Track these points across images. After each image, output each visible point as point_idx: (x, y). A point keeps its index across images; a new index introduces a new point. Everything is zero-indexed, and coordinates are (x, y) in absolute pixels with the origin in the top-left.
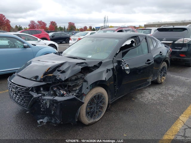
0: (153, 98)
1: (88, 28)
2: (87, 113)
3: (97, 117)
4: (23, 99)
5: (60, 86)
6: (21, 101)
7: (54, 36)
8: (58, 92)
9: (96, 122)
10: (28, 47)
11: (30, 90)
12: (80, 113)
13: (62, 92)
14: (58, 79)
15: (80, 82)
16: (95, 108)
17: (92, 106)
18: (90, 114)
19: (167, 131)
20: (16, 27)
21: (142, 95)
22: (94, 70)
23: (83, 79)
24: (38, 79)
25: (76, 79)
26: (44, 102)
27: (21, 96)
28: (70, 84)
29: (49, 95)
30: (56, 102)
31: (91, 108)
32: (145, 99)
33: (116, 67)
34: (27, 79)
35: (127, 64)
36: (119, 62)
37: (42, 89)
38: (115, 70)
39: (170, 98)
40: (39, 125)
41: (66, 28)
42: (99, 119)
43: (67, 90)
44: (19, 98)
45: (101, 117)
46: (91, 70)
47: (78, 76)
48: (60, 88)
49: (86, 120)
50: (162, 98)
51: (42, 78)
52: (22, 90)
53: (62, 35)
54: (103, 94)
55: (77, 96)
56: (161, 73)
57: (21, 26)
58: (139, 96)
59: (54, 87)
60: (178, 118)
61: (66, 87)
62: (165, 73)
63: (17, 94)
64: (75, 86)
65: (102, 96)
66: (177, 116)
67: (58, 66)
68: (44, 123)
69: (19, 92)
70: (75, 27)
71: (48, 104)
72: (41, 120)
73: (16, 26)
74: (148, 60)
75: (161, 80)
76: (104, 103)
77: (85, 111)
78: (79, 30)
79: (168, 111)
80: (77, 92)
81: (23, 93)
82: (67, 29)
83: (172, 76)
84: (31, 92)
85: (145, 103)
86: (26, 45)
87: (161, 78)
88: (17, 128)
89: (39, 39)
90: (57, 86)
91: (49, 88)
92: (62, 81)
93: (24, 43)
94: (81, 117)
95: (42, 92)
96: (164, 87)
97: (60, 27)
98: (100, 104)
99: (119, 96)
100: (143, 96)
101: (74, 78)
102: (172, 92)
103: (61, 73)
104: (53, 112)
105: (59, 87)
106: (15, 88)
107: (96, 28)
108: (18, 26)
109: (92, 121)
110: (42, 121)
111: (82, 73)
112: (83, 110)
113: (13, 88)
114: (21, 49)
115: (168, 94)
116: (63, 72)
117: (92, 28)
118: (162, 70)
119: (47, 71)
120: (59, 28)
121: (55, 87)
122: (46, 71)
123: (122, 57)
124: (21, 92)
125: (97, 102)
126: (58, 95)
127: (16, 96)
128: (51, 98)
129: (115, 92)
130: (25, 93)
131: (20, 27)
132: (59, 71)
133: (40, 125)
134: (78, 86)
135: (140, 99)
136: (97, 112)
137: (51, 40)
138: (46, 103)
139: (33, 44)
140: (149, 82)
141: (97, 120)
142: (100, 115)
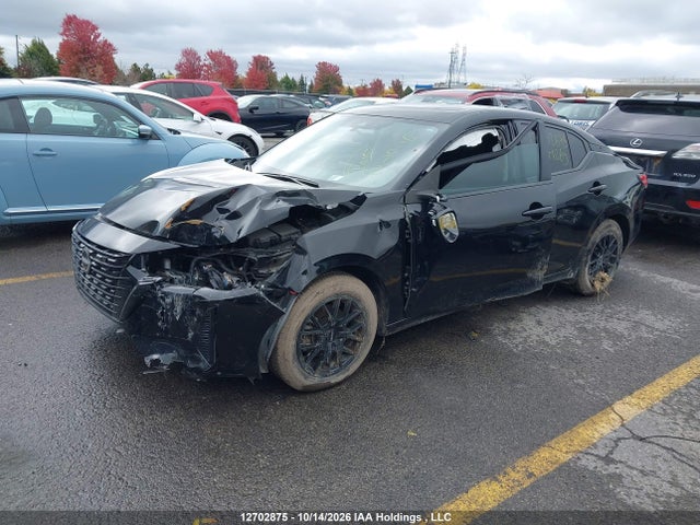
0: (547, 338)
1: (387, 87)
2: (302, 353)
3: (336, 373)
4: (108, 290)
5: (225, 259)
6: (104, 296)
7: (257, 108)
8: (216, 277)
9: (330, 387)
10: (154, 136)
11: (131, 263)
12: (276, 349)
13: (228, 279)
14: (217, 235)
15: (282, 252)
16: (327, 340)
17: (317, 332)
18: (312, 356)
19: (553, 438)
20: (135, 68)
21: (512, 325)
22: (333, 218)
23: (295, 244)
24: (158, 232)
25: (274, 243)
26: (168, 300)
27: (103, 278)
28: (253, 256)
29: (188, 282)
30: (202, 303)
31: (317, 338)
32: (514, 339)
33: (414, 218)
34: (128, 229)
35: (449, 209)
36: (426, 202)
37: (167, 265)
38: (409, 226)
39: (606, 345)
40: (146, 368)
41: (309, 83)
42: (341, 377)
43: (245, 274)
44: (99, 285)
45: (347, 374)
46: (326, 217)
47: (282, 234)
48: (223, 266)
49: (295, 373)
50: (579, 342)
51: (168, 227)
52: (107, 261)
53: (286, 105)
54: (359, 301)
55: (269, 294)
56: (594, 257)
57: (149, 68)
58: (497, 327)
59: (203, 261)
60: (610, 405)
61: (242, 265)
62: (612, 260)
63: (94, 275)
64: (267, 262)
65: (353, 306)
66: (608, 399)
67: (220, 196)
68: (163, 365)
69: (99, 266)
70: (339, 82)
71: (178, 309)
72: (155, 357)
73: (135, 65)
74: (536, 205)
75: (593, 285)
76: (361, 330)
77: (294, 343)
78: (354, 91)
79: (581, 382)
80: (270, 280)
81: (110, 270)
82: (311, 86)
83: (643, 274)
84: (131, 269)
85: (511, 351)
86: (147, 131)
87: (593, 274)
88: (88, 376)
89: (198, 115)
90: (215, 259)
91: (190, 263)
92: (230, 245)
93: (141, 123)
94: (280, 360)
95: (168, 273)
96: (600, 307)
97: (287, 77)
98: (348, 331)
99: (419, 318)
100: (512, 327)
101: (265, 238)
102: (621, 327)
103: (227, 218)
104: (190, 335)
105: (219, 261)
106: (91, 254)
107: (417, 87)
108: (141, 66)
109: (315, 380)
110: (157, 361)
111: (296, 226)
112: (286, 339)
113: (85, 254)
114: (129, 142)
115: (606, 330)
116: (235, 216)
117: (401, 87)
118: (598, 249)
119: (187, 208)
120: (283, 81)
121: (207, 261)
122: (183, 209)
123: (440, 188)
124: (104, 266)
125: (339, 323)
126: (214, 284)
127: (91, 280)
128: (188, 290)
129: (405, 300)
130: (116, 269)
131: (146, 70)
132: (222, 211)
133: (151, 369)
134: (276, 262)
135: (500, 338)
136: (334, 354)
137: (245, 121)
138: (172, 305)
139: (170, 130)
140: (533, 283)
141: (334, 380)
142: (346, 366)
